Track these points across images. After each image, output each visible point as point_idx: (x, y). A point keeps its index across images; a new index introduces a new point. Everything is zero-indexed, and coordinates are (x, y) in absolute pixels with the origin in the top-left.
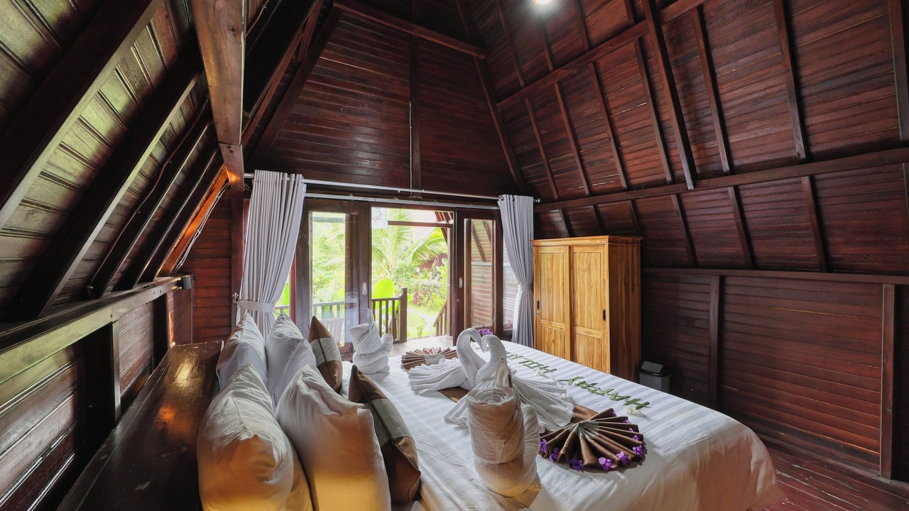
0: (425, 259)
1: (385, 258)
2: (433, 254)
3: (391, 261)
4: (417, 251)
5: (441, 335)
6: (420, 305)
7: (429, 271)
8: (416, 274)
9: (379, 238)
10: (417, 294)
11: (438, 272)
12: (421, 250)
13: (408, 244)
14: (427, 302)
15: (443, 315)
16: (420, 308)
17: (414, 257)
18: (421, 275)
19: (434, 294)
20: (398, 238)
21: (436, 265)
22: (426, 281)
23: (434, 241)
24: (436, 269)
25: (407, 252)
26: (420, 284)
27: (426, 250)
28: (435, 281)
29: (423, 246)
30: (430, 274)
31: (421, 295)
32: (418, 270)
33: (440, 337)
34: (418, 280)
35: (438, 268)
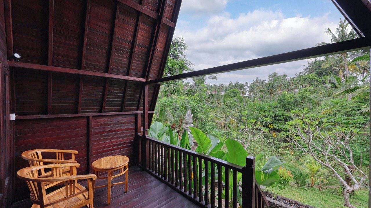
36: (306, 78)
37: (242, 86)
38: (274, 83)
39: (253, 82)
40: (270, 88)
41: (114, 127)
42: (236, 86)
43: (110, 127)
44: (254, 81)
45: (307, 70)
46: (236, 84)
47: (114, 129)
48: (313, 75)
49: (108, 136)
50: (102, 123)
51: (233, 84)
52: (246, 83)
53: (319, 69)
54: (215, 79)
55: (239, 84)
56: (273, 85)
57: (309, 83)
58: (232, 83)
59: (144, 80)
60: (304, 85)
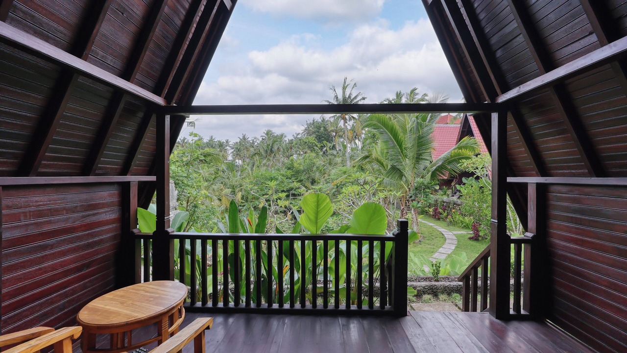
0: (446, 178)
1: (405, 177)
2: (453, 173)
3: (410, 178)
4: (436, 170)
5: (475, 310)
6: (439, 219)
7: (448, 189)
8: (436, 191)
9: (399, 159)
10: (436, 209)
11: (458, 190)
12: (440, 169)
13: (427, 163)
14: (446, 217)
15: (480, 270)
16: (438, 222)
17: (434, 175)
18: (441, 192)
19: (453, 211)
20: (417, 158)
21: (456, 184)
22: (445, 198)
23: (455, 160)
24: (456, 188)
25: (425, 171)
26: (440, 200)
27: (446, 169)
28: (455, 198)
29: (442, 165)
30: (449, 192)
31: (441, 210)
32: (437, 187)
33: (470, 313)
34: (438, 197)
35: (458, 187)
36: (306, 141)
37: (221, 145)
38: (273, 144)
39: (238, 140)
40: (269, 152)
41: (69, 218)
42: (211, 144)
43: (58, 221)
44: (241, 139)
45: (305, 131)
46: (209, 141)
47: (69, 225)
48: (312, 139)
49: (52, 246)
50: (32, 209)
51: (205, 141)
52: (227, 142)
53: (318, 132)
54: (192, 126)
55: (215, 142)
56: (272, 147)
57: (309, 147)
58: (202, 139)
59: (159, 100)
60: (305, 151)
